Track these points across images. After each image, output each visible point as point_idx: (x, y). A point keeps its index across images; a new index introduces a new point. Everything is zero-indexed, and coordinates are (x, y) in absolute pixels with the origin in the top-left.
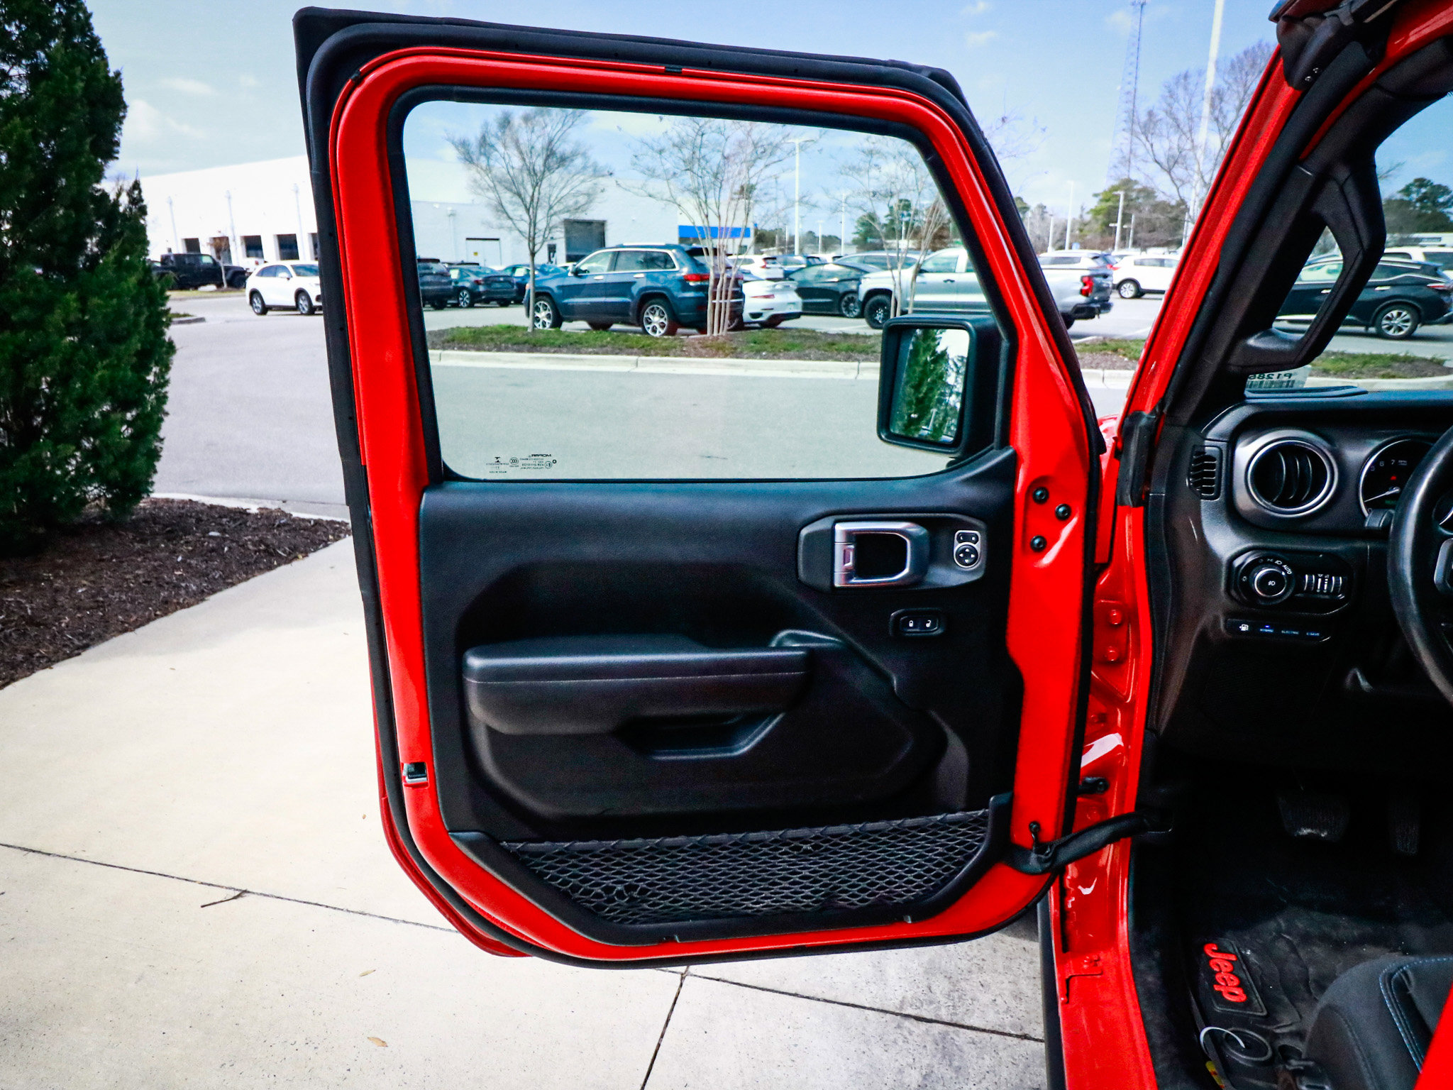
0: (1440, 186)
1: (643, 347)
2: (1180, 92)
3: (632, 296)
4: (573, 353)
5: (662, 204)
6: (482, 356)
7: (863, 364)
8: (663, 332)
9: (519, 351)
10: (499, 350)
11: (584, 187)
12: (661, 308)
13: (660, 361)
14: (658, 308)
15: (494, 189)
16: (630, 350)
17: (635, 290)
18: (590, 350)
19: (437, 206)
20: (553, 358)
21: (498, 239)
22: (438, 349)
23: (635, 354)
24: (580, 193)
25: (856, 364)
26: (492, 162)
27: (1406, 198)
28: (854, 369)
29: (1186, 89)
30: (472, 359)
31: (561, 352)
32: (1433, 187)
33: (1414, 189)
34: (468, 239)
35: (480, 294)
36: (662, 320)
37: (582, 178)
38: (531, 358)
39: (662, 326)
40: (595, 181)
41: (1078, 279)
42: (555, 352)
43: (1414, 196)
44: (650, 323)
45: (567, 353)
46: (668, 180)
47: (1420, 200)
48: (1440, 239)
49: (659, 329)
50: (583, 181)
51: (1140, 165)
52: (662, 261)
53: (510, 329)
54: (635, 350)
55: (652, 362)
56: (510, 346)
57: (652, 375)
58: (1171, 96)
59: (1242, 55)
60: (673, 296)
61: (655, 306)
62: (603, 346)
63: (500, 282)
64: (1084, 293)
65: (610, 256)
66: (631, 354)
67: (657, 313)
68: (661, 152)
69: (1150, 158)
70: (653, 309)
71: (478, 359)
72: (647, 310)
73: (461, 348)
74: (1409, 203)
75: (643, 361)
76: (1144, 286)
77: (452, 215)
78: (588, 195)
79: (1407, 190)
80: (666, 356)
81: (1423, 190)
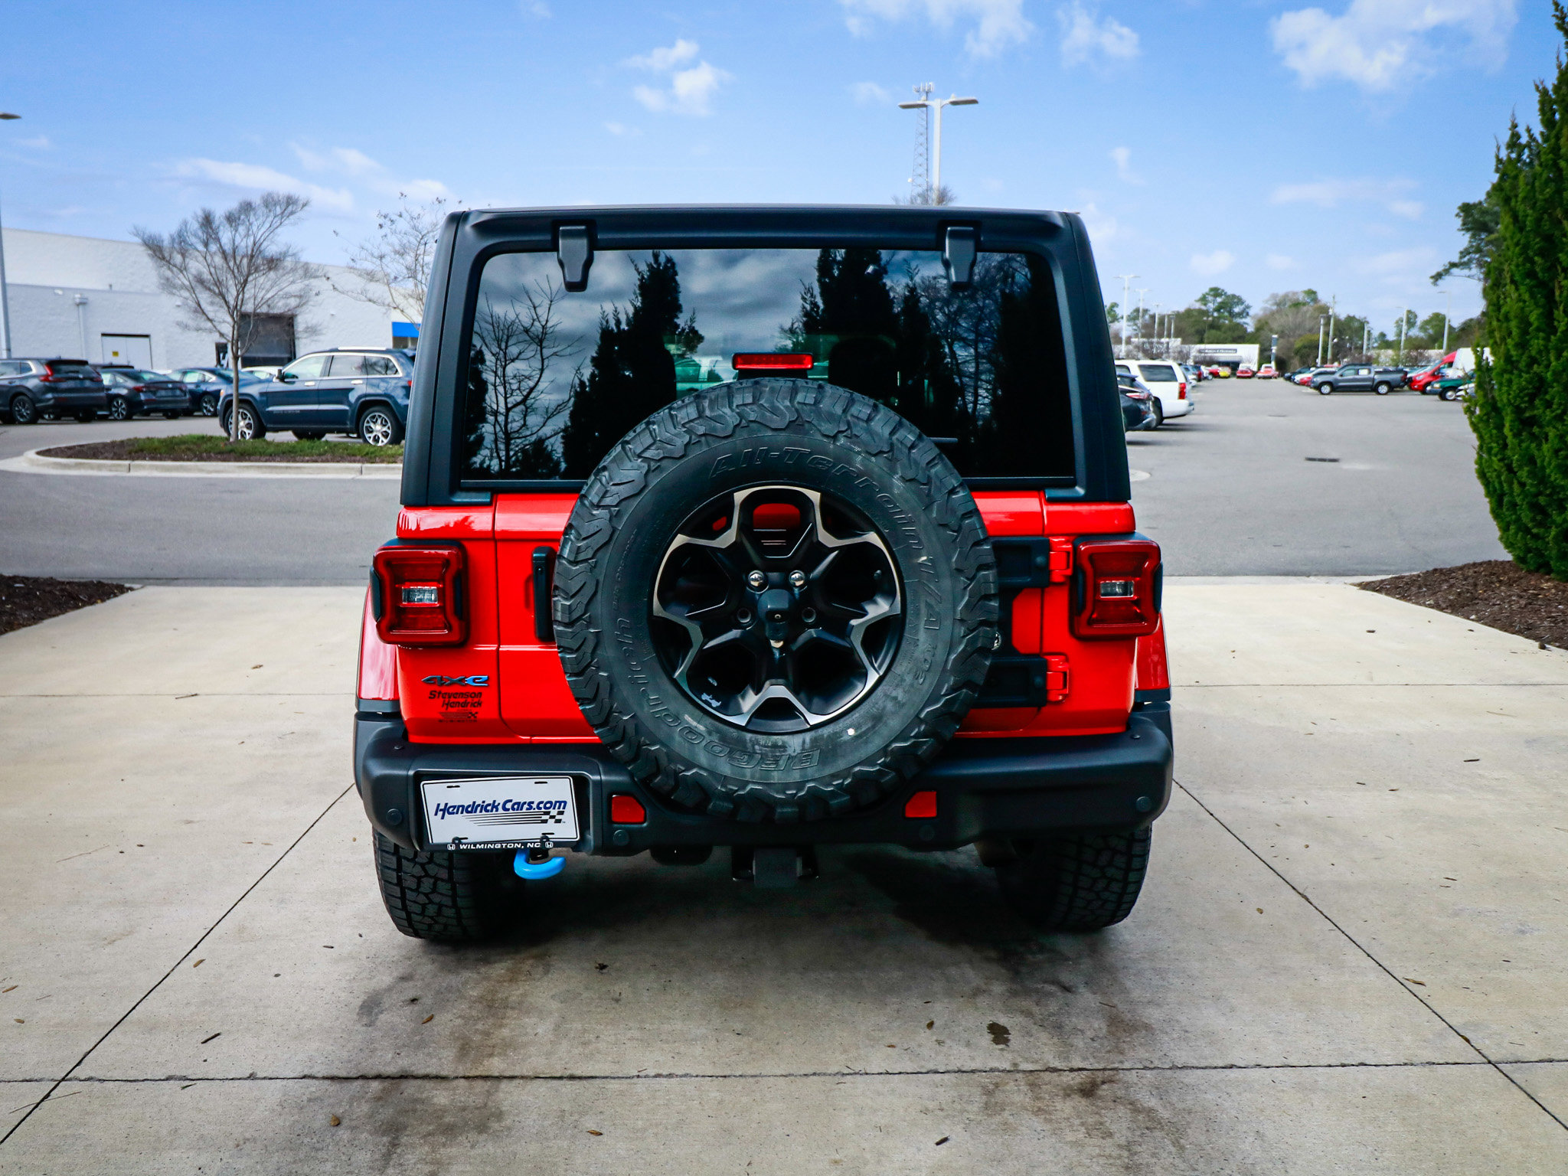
0: (1234, 296)
1: (367, 454)
3: (349, 404)
4: (288, 461)
5: (383, 309)
6: (181, 466)
8: (386, 441)
9: (224, 460)
10: (201, 459)
11: (295, 288)
12: (383, 415)
13: (387, 468)
14: (380, 416)
15: (192, 290)
16: (353, 458)
17: (353, 397)
18: (307, 458)
19: (60, 292)
20: (266, 467)
21: (147, 336)
22: (126, 459)
23: (359, 462)
24: (288, 296)
26: (187, 260)
27: (1204, 308)
30: (168, 469)
31: (274, 461)
32: (1228, 297)
33: (1210, 298)
34: (104, 335)
35: (141, 403)
36: (385, 429)
37: (291, 279)
38: (239, 467)
39: (386, 435)
40: (307, 282)
42: (266, 461)
43: (1211, 306)
44: (372, 432)
45: (281, 461)
46: (388, 284)
47: (1218, 310)
48: (1236, 350)
49: (382, 438)
50: (293, 282)
52: (381, 366)
53: (203, 439)
54: (358, 458)
55: (378, 469)
56: (213, 455)
57: (378, 480)
60: (396, 403)
61: (377, 414)
62: (320, 455)
63: (167, 389)
65: (323, 360)
66: (354, 462)
67: (379, 421)
68: (381, 257)
70: (374, 417)
71: (177, 469)
72: (368, 418)
73: (153, 459)
74: (1205, 313)
75: (367, 468)
77: (82, 303)
78: (300, 297)
79: (1203, 299)
80: (392, 463)
81: (1219, 300)
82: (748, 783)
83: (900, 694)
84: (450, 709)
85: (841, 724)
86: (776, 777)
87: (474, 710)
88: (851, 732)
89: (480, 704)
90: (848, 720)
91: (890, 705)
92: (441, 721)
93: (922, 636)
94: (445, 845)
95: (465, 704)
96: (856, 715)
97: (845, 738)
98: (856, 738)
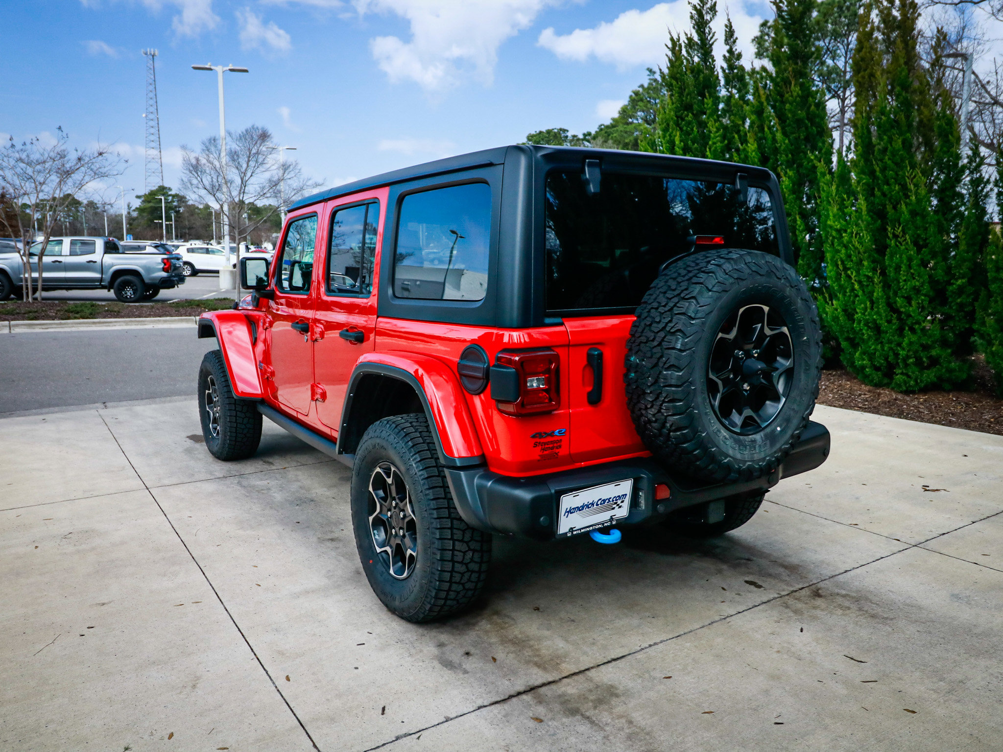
2: (213, 149)
7: (13, 322)
25: (7, 323)
28: (6, 326)
29: (216, 146)
41: (160, 261)
51: (195, 190)
58: (208, 150)
59: (245, 132)
64: (164, 270)
69: (200, 186)
76: (198, 266)
82: (746, 461)
83: (795, 407)
84: (546, 453)
85: (773, 426)
86: (756, 457)
87: (557, 451)
88: (779, 429)
89: (560, 446)
90: (775, 423)
91: (792, 413)
92: (539, 461)
93: (803, 376)
94: (566, 533)
95: (552, 448)
96: (778, 420)
97: (777, 432)
98: (781, 431)
